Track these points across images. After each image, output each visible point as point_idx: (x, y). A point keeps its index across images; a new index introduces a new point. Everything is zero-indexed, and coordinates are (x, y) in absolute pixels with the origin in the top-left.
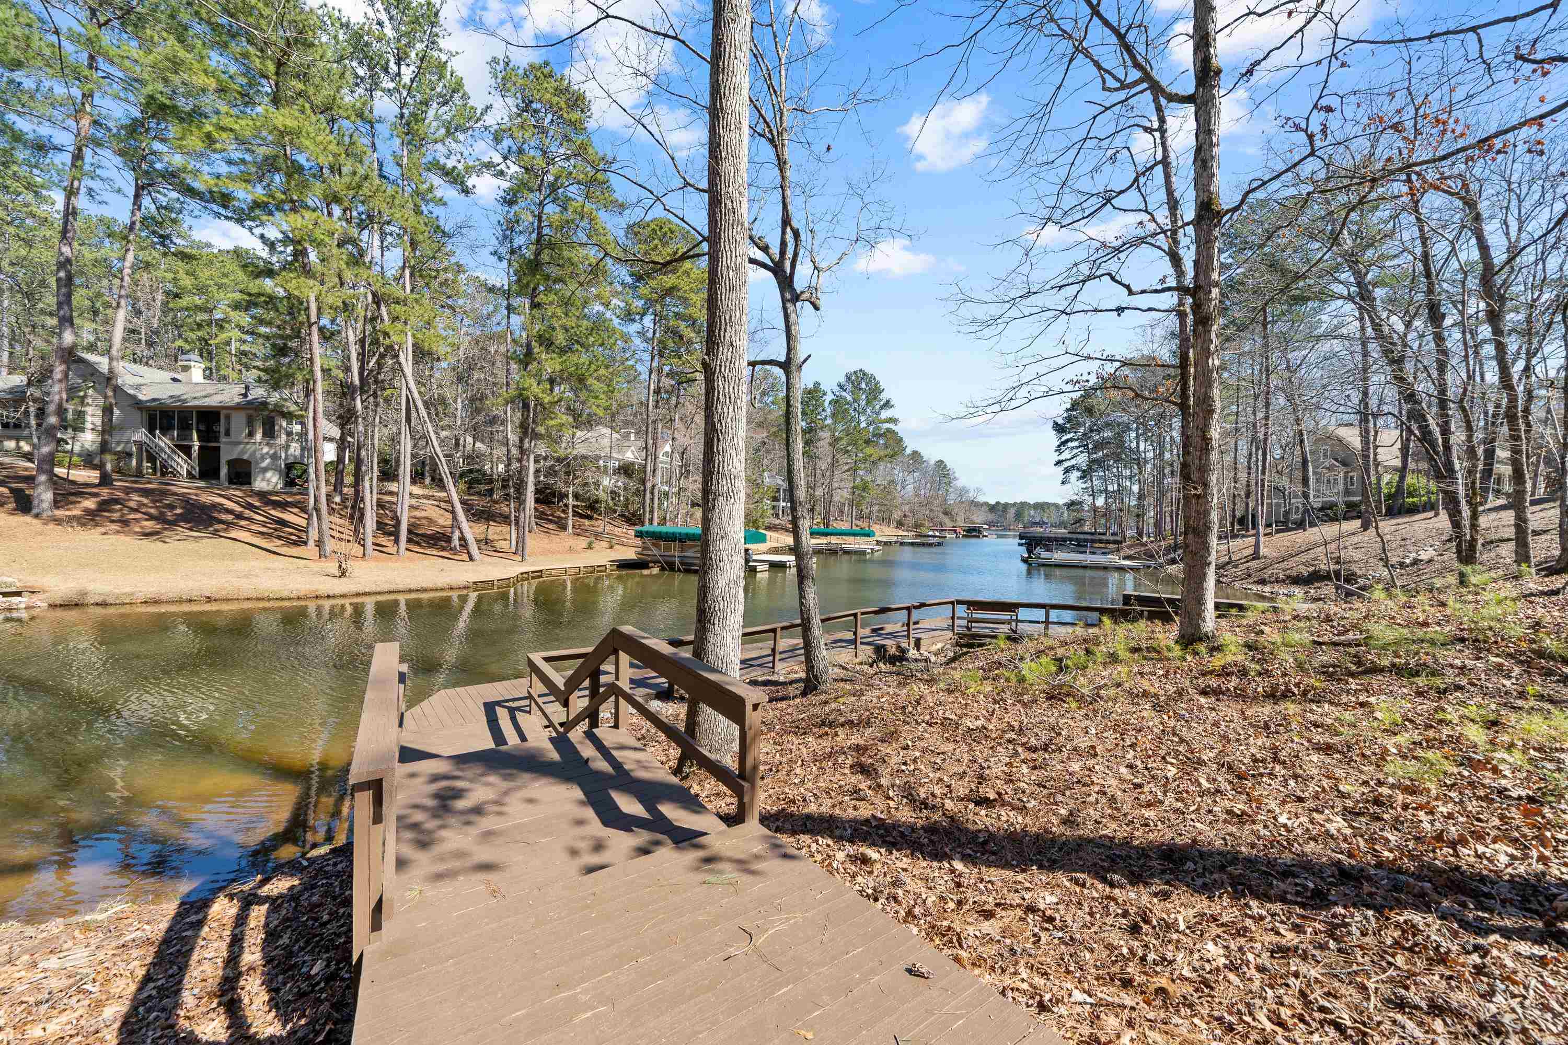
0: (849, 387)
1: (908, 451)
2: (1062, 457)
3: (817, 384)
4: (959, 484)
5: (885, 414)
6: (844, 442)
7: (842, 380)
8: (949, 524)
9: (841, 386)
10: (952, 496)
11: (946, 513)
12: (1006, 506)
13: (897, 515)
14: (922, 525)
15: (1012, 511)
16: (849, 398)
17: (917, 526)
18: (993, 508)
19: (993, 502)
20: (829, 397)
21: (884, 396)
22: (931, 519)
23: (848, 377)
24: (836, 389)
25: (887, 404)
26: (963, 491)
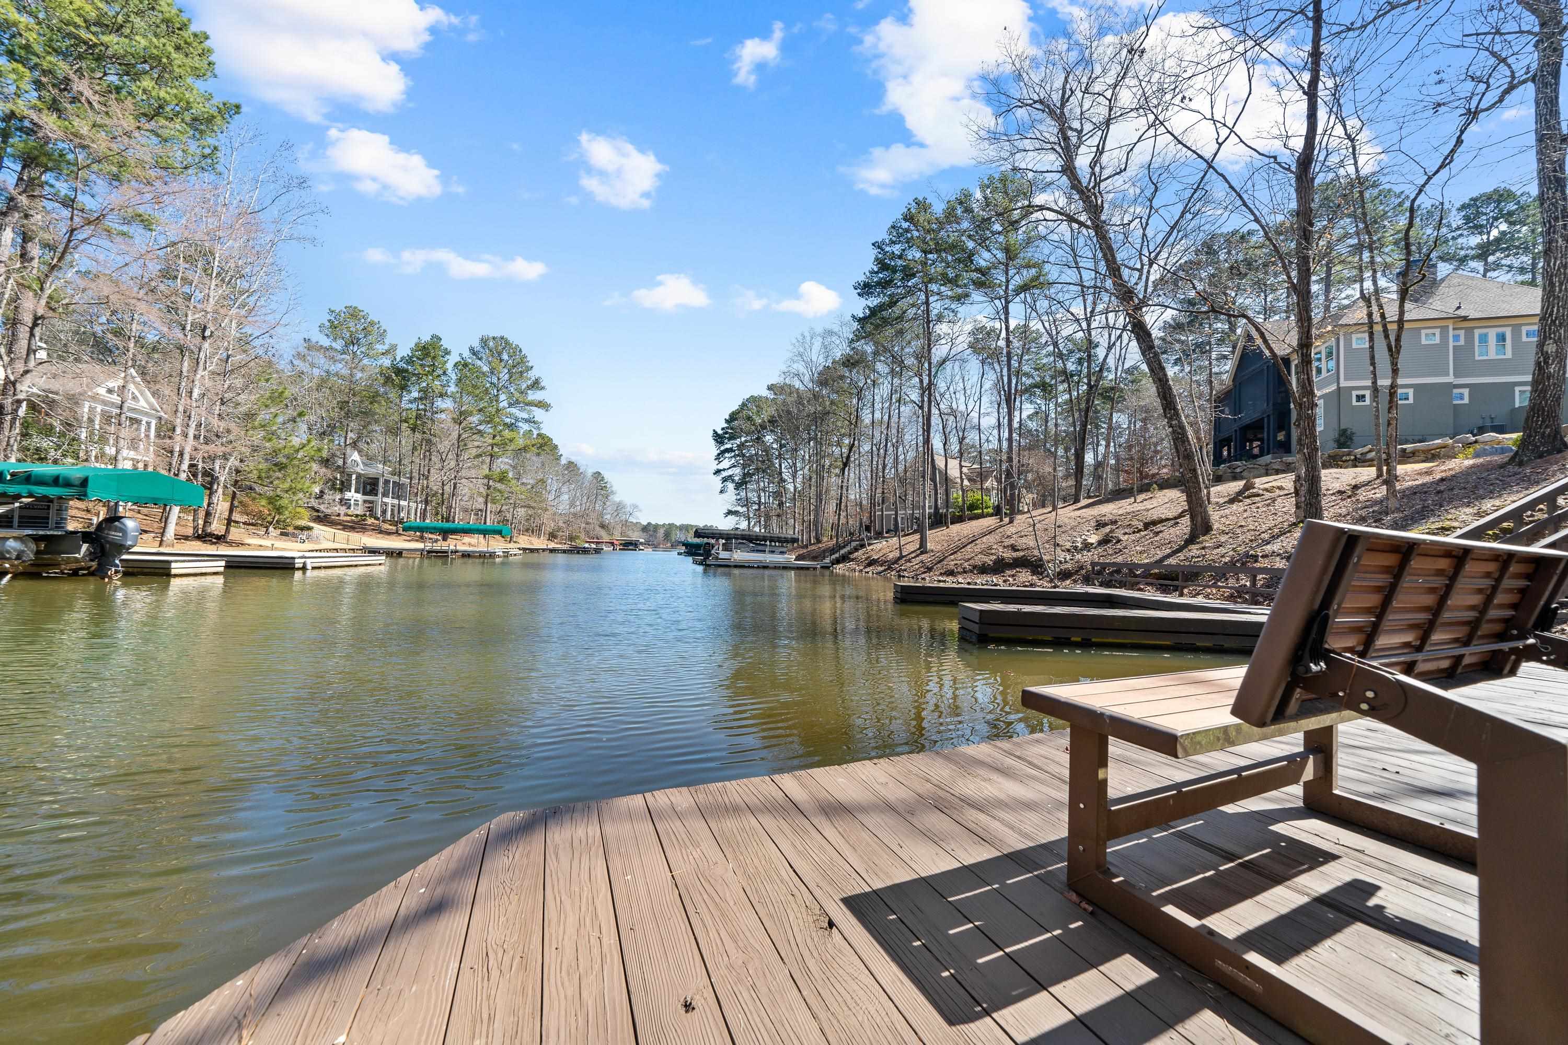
0: (485, 354)
1: (563, 461)
2: (721, 467)
3: (436, 339)
4: (617, 498)
5: (533, 396)
6: (475, 419)
7: (476, 344)
8: (606, 538)
9: (473, 352)
10: (609, 510)
11: (603, 526)
12: (656, 527)
13: (550, 526)
14: (578, 537)
15: (661, 532)
16: (485, 369)
17: (571, 538)
18: (645, 529)
19: (645, 523)
20: (453, 359)
21: (533, 375)
22: (587, 533)
23: (484, 341)
24: (467, 354)
25: (536, 385)
26: (619, 507)
